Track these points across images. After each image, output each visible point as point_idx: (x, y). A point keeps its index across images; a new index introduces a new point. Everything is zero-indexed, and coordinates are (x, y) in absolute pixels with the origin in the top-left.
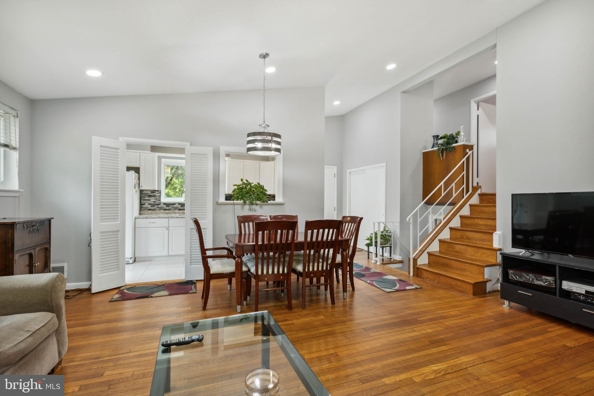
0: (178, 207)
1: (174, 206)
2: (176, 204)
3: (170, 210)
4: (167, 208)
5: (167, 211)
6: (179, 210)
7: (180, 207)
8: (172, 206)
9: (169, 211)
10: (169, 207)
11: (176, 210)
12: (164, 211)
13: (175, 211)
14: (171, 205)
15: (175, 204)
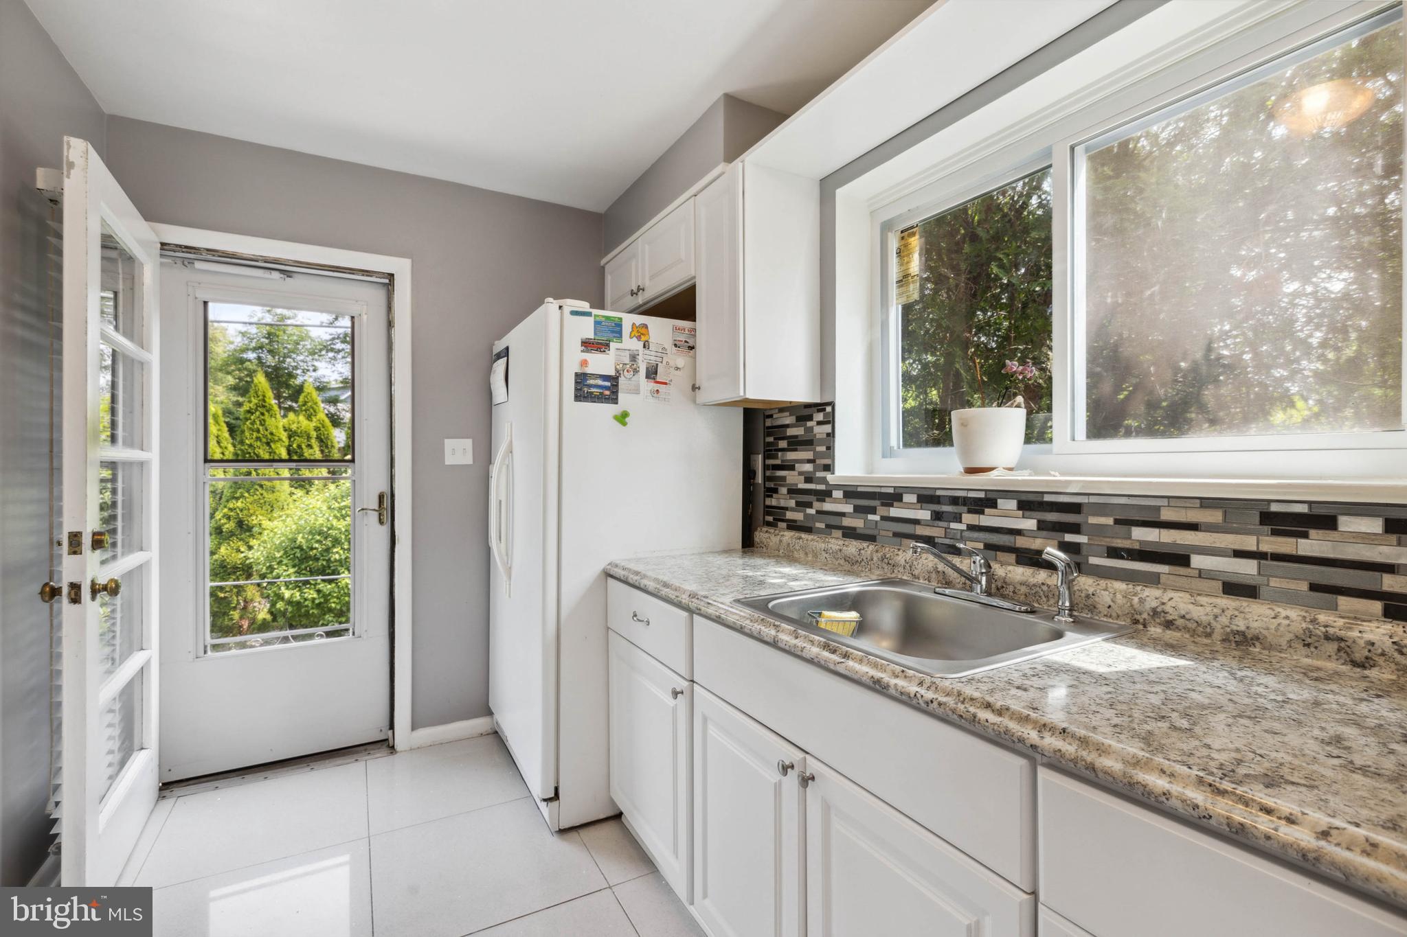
1: (893, 512)
2: (905, 497)
3: (867, 536)
4: (857, 523)
5: (859, 546)
8: (881, 511)
9: (864, 543)
10: (870, 517)
11: (905, 539)
12: (841, 544)
14: (878, 504)
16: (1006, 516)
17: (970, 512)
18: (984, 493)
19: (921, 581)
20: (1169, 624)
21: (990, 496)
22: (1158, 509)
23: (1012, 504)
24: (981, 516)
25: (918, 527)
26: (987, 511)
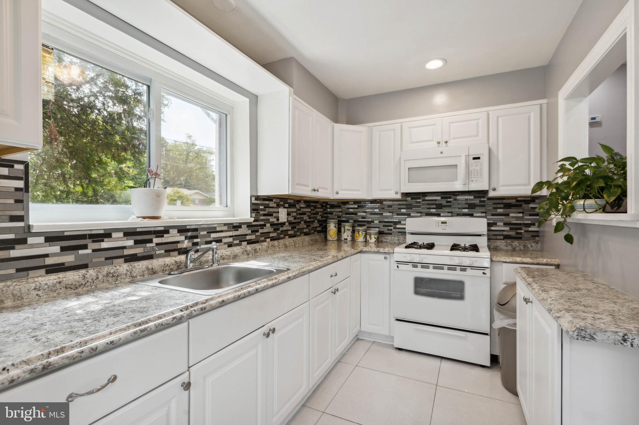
0: (124, 248)
1: (105, 245)
2: (114, 235)
3: (85, 266)
4: (69, 258)
5: (72, 276)
6: (126, 261)
7: (131, 247)
8: (93, 246)
9: (83, 271)
10: (81, 252)
11: (115, 261)
12: (53, 278)
13: (111, 269)
14: (88, 241)
15: (107, 235)
16: (174, 236)
17: (157, 237)
18: (163, 227)
19: (138, 278)
20: (224, 259)
21: (167, 229)
22: (215, 228)
23: (175, 231)
24: (163, 238)
25: (125, 250)
26: (165, 235)
